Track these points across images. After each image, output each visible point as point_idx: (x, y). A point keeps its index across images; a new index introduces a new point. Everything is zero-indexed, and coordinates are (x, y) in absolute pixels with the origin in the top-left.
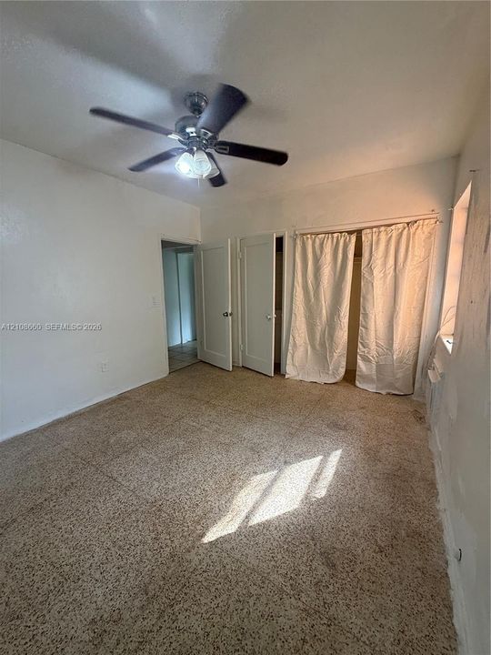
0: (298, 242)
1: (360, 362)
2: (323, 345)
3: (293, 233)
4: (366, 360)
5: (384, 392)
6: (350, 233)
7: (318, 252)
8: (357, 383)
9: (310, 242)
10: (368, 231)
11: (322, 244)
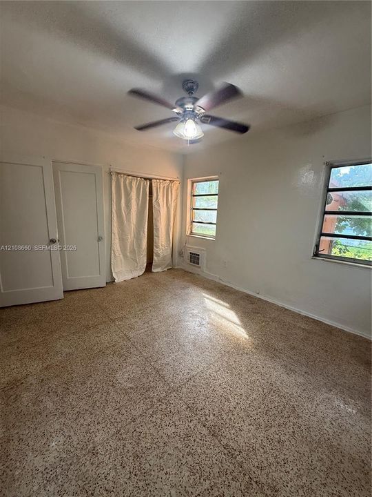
0: (114, 177)
1: (155, 257)
2: (133, 251)
3: (108, 170)
4: (158, 256)
5: (166, 269)
6: (146, 179)
7: (129, 189)
8: (153, 270)
9: (122, 180)
10: (155, 181)
11: (131, 183)
